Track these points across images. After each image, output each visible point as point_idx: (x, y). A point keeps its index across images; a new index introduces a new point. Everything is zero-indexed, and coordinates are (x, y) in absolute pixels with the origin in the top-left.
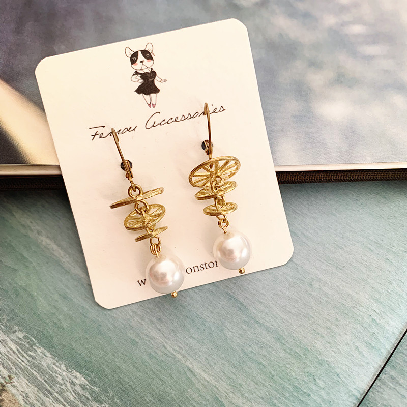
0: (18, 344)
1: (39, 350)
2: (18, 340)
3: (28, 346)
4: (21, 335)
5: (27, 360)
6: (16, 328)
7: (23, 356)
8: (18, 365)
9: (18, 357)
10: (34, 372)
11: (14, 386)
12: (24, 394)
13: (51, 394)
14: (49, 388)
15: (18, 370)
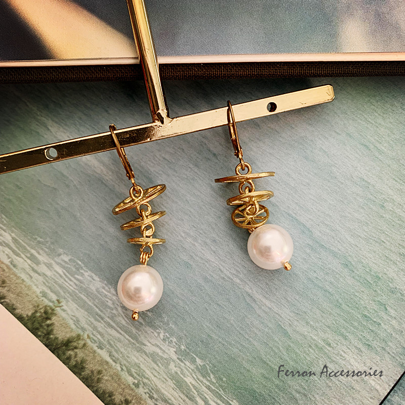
0: (64, 267)
1: (86, 274)
2: (64, 264)
3: (74, 269)
4: (66, 259)
5: (75, 283)
6: (61, 251)
7: (71, 280)
8: (66, 289)
9: (65, 280)
10: (82, 296)
11: (64, 310)
12: (74, 318)
13: (102, 319)
14: (99, 312)
15: (67, 293)
